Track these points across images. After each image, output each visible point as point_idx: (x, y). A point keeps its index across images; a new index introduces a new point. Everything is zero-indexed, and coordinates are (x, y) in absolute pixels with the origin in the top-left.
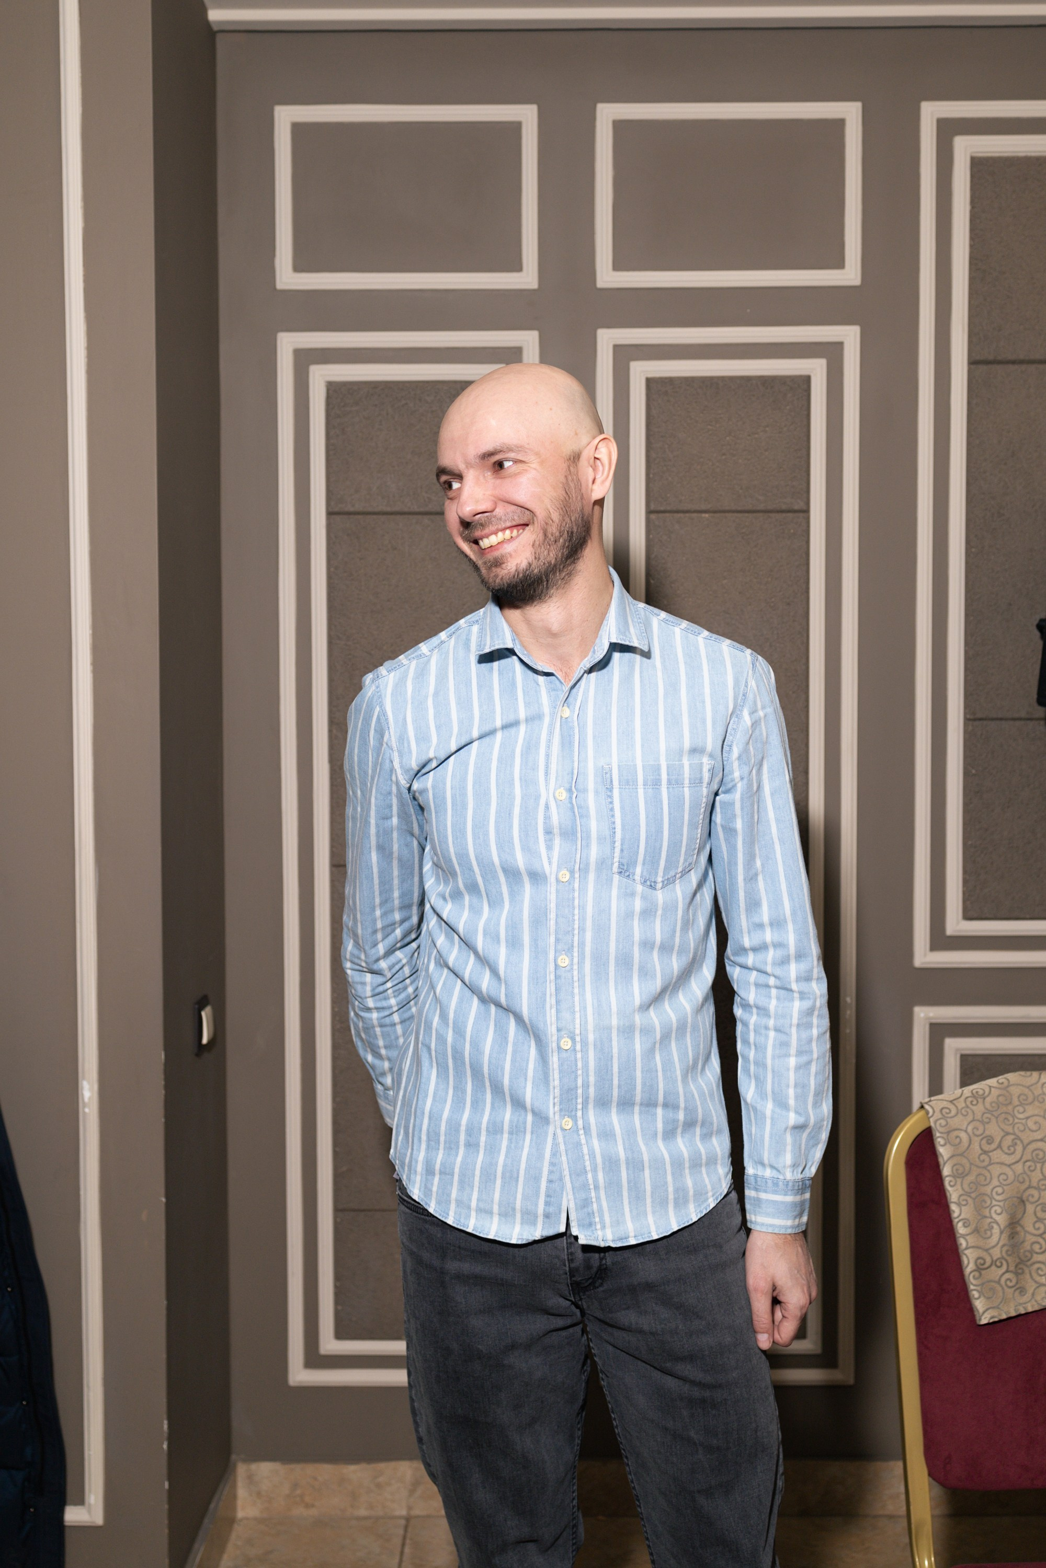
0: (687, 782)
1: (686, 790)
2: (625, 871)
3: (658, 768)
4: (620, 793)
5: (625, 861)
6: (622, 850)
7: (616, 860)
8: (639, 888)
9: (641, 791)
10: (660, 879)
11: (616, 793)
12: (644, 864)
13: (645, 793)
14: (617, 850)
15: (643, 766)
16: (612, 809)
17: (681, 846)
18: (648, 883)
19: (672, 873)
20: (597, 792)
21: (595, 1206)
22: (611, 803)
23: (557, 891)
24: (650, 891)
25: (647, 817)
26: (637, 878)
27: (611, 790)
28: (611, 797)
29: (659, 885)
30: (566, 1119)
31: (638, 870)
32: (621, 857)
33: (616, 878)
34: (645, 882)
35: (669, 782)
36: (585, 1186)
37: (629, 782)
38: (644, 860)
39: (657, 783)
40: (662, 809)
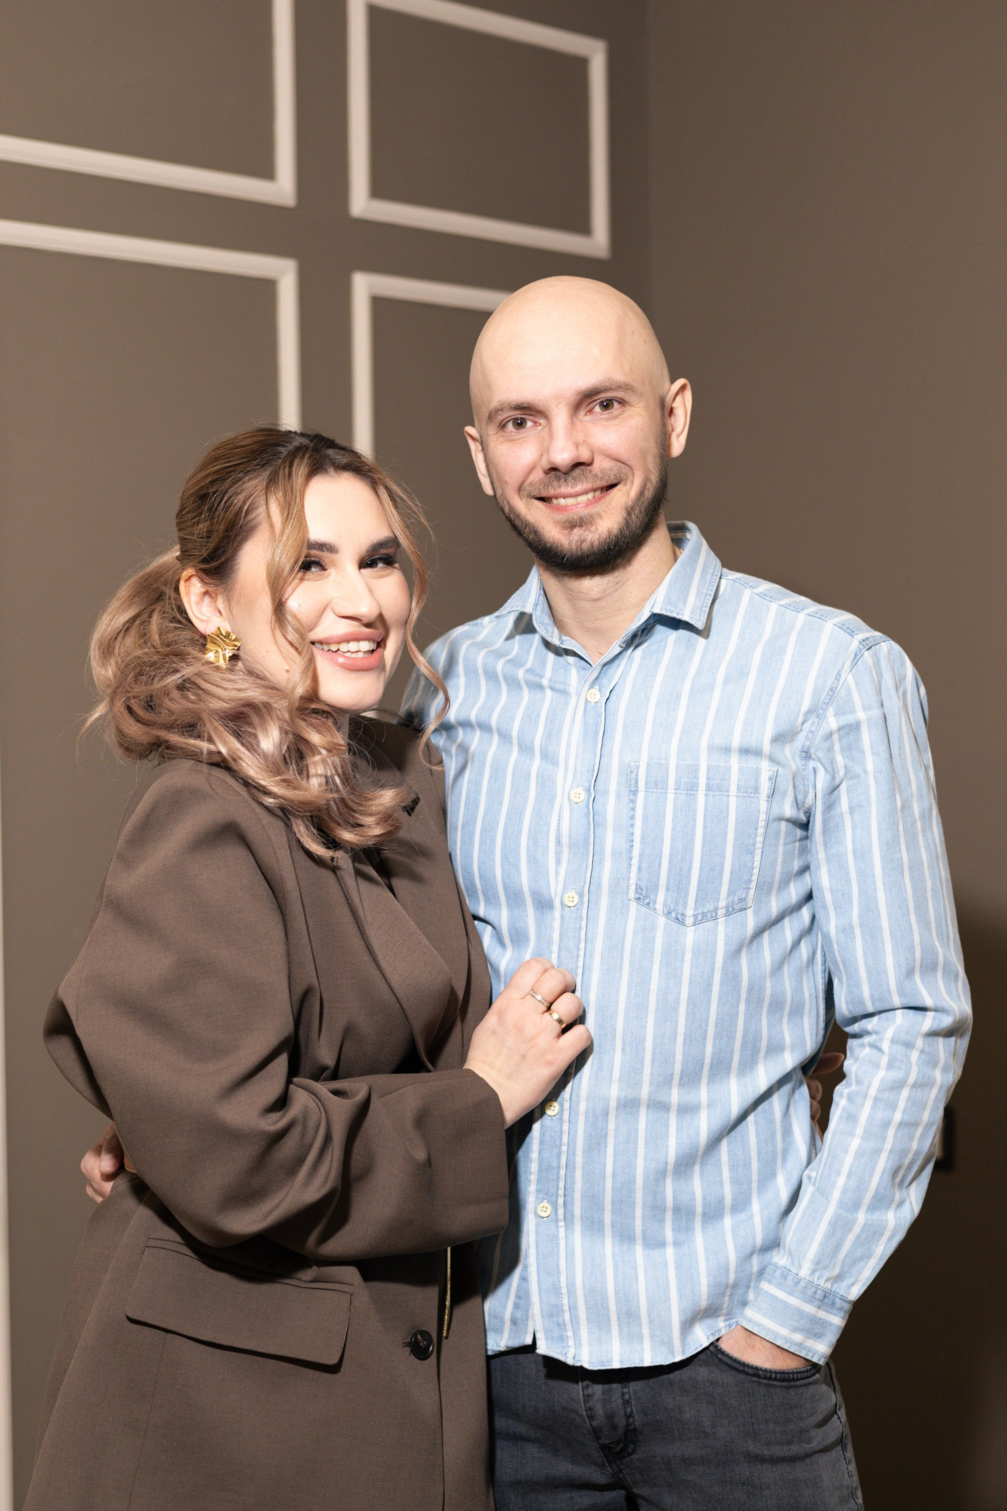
0: (733, 790)
1: (733, 802)
2: (644, 897)
3: (695, 771)
4: (646, 798)
5: (643, 884)
6: (640, 869)
7: (633, 881)
8: (662, 921)
9: (671, 797)
10: (690, 912)
11: (641, 796)
12: (668, 889)
13: (676, 799)
14: (634, 869)
15: (677, 766)
16: (632, 817)
17: (721, 872)
18: (673, 915)
19: (710, 907)
20: (618, 795)
21: (567, 1316)
22: (633, 809)
23: (562, 917)
24: (675, 925)
25: (674, 829)
26: (659, 906)
27: (635, 793)
28: (633, 802)
29: (689, 921)
30: (545, 1204)
31: (661, 897)
32: (639, 879)
33: (633, 905)
34: (669, 913)
35: (709, 788)
36: (556, 1290)
37: (657, 785)
38: (668, 884)
39: (692, 788)
40: (694, 820)
